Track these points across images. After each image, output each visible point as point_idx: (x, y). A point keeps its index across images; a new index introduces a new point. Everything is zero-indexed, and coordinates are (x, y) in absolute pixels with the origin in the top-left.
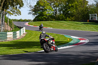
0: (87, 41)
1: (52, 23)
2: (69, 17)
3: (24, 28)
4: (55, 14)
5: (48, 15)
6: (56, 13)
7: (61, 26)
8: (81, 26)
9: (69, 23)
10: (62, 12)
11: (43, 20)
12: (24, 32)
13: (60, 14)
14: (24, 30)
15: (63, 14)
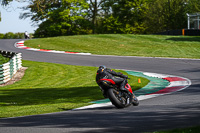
0: (186, 83)
1: (87, 40)
2: (132, 24)
3: (19, 55)
4: (94, 17)
5: (73, 19)
6: (95, 12)
7: (113, 46)
8: (165, 45)
9: (133, 40)
10: (111, 11)
11: (60, 34)
12: (20, 66)
13: (107, 16)
14: (20, 61)
15: (115, 15)
